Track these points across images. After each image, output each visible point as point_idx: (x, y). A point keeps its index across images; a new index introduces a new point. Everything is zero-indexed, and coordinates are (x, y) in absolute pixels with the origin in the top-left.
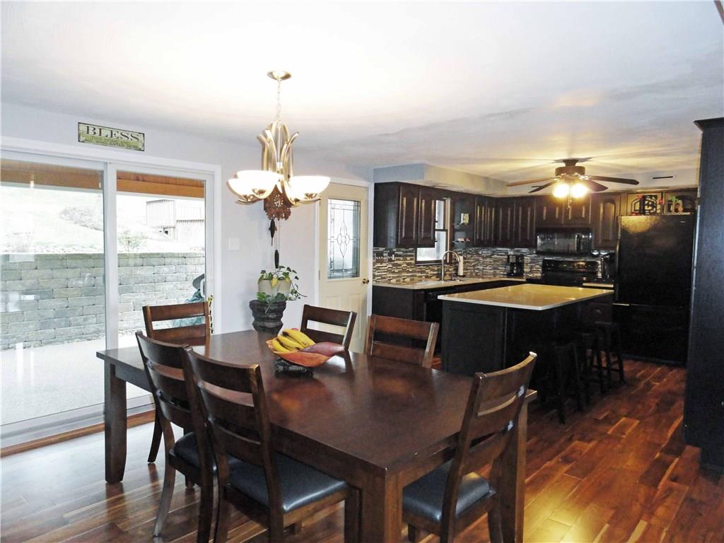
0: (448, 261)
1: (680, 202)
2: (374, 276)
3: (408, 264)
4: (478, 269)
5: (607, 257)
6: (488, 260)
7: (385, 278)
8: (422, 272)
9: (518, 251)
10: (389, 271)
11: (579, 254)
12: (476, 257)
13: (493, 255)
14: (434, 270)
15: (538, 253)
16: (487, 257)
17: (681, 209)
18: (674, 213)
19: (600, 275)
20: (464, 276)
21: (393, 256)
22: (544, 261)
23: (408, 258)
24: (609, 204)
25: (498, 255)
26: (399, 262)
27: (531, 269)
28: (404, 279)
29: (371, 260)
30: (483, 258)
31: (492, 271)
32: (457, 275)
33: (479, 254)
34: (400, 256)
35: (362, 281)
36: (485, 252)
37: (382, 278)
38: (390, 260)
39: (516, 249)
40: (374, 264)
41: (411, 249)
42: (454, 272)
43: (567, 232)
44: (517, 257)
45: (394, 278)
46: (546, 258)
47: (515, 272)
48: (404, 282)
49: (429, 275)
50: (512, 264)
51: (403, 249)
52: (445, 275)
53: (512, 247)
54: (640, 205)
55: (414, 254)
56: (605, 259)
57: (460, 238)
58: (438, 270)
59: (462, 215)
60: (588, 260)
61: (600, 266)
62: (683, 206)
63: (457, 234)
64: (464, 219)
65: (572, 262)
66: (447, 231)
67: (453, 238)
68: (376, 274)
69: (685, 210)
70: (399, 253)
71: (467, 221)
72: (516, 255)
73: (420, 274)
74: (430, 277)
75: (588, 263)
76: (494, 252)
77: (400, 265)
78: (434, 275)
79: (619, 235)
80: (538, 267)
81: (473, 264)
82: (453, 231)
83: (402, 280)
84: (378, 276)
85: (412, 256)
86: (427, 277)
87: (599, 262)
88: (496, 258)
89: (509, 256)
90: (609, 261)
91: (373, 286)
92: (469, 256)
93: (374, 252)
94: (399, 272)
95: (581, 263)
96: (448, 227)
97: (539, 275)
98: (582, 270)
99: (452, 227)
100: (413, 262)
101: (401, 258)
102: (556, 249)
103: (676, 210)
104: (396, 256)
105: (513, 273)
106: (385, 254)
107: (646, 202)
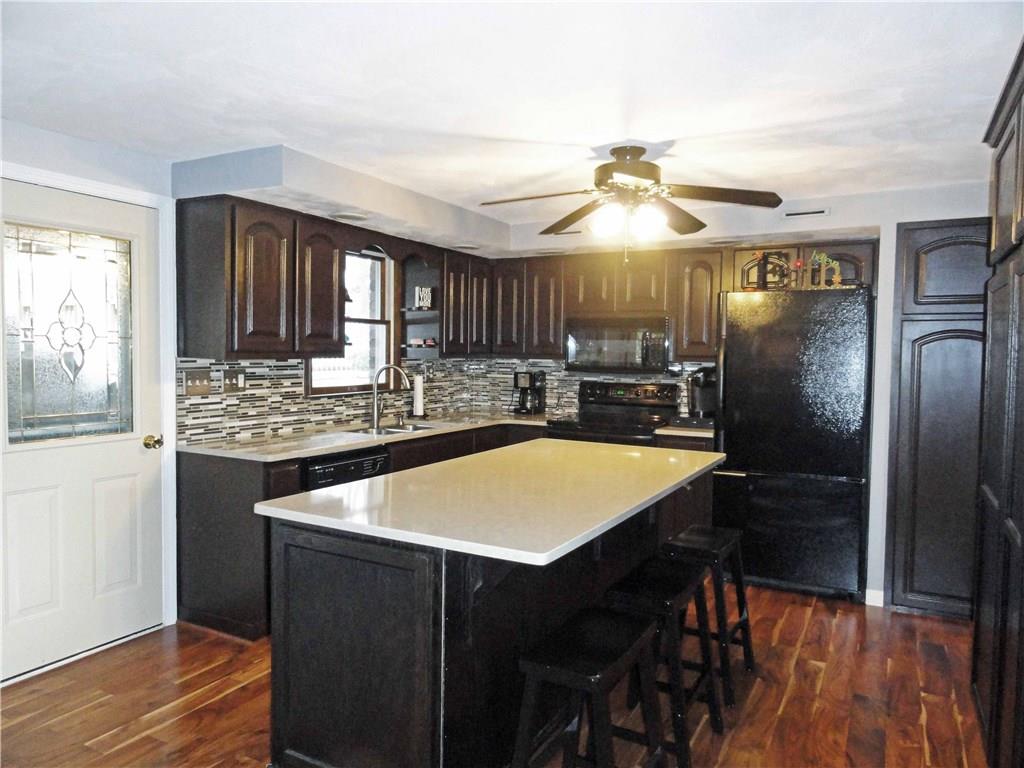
0: (392, 387)
1: (835, 265)
2: (181, 428)
3: (286, 396)
4: (461, 400)
5: (700, 375)
6: (481, 382)
7: (217, 431)
8: (324, 412)
9: (534, 365)
10: (227, 413)
11: (645, 369)
12: (457, 377)
13: (488, 372)
14: (356, 407)
15: (570, 368)
16: (477, 377)
17: (837, 278)
18: (823, 286)
19: (684, 411)
20: (425, 417)
21: (241, 377)
22: (583, 385)
23: (287, 383)
24: (700, 272)
25: (499, 373)
26: (258, 392)
27: (559, 398)
28: (275, 430)
29: (169, 389)
30: (471, 377)
31: (489, 404)
32: (411, 415)
33: (461, 371)
34: (262, 377)
35: (142, 442)
36: (473, 367)
37: (208, 431)
38: (234, 388)
39: (531, 360)
40: (180, 398)
41: (292, 362)
42: (406, 409)
43: (624, 328)
44: (533, 377)
45: (244, 428)
46: (585, 379)
47: (529, 405)
48: (275, 436)
49: (344, 417)
50: (524, 391)
51: (272, 362)
52: (381, 415)
53: (523, 357)
54: (759, 271)
55: (301, 373)
56: (695, 381)
57: (416, 337)
58: (366, 406)
59: (417, 289)
60: (663, 381)
61: (685, 393)
62: (841, 273)
63: (410, 329)
64: (422, 297)
65: (634, 386)
66: (387, 323)
67: (402, 337)
68: (189, 421)
69: (843, 282)
70: (258, 371)
71: (427, 303)
72: (530, 374)
73: (319, 417)
74: (348, 421)
75: (662, 387)
76: (490, 366)
77: (262, 398)
78: (356, 417)
79: (724, 333)
80: (572, 394)
81: (450, 390)
82: (403, 323)
83: (268, 432)
84: (194, 427)
85: (296, 377)
86: (338, 422)
87: (683, 386)
88: (494, 379)
89: (516, 374)
90: (704, 384)
91: (179, 454)
92: (439, 375)
93: (179, 370)
94: (259, 415)
95: (650, 388)
96: (390, 316)
97: (574, 410)
98: (651, 401)
99: (400, 317)
100: (300, 390)
101: (266, 383)
102: (606, 360)
103: (829, 282)
104: (248, 377)
105: (526, 409)
106: (213, 375)
107: (770, 267)
